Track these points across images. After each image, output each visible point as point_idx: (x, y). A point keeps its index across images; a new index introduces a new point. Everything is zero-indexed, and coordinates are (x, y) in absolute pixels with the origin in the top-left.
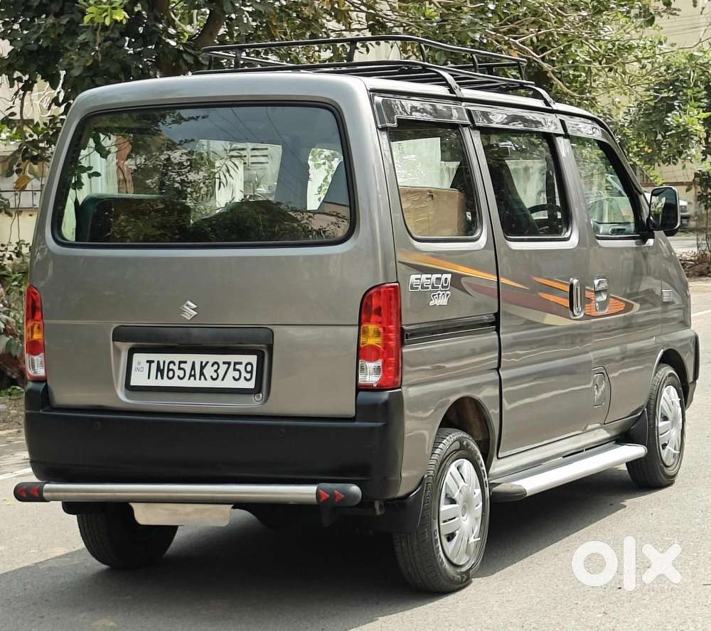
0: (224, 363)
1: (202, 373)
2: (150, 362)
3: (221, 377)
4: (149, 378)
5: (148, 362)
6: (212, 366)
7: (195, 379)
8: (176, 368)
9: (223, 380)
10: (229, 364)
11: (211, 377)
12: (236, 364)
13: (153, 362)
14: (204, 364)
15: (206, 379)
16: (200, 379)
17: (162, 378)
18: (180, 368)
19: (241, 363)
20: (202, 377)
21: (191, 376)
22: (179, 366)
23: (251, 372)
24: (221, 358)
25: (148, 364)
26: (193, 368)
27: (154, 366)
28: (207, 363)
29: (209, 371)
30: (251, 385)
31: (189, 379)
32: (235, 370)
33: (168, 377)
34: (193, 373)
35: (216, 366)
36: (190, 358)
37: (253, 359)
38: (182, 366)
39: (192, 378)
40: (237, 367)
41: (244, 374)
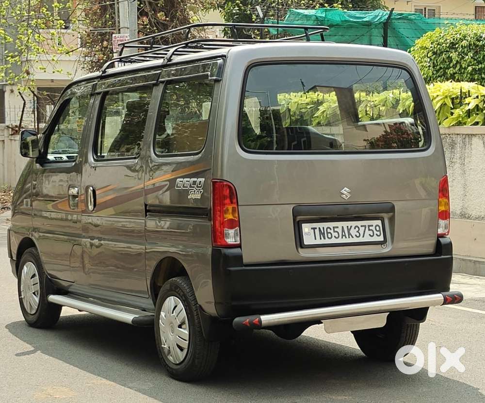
0: (362, 226)
1: (349, 234)
2: (314, 229)
3: (362, 235)
4: (315, 239)
5: (312, 229)
6: (355, 228)
7: (346, 238)
8: (332, 231)
9: (363, 237)
10: (365, 226)
11: (356, 235)
12: (369, 226)
13: (316, 228)
14: (349, 228)
15: (353, 237)
16: (349, 237)
17: (324, 238)
18: (334, 232)
19: (372, 226)
20: (350, 236)
21: (342, 236)
22: (334, 230)
23: (380, 231)
24: (359, 223)
25: (313, 230)
26: (343, 231)
27: (317, 231)
28: (351, 227)
29: (353, 232)
30: (381, 239)
31: (342, 238)
32: (369, 230)
33: (328, 238)
34: (344, 234)
35: (357, 229)
36: (340, 224)
37: (379, 222)
38: (336, 230)
39: (344, 237)
40: (371, 228)
41: (375, 232)
